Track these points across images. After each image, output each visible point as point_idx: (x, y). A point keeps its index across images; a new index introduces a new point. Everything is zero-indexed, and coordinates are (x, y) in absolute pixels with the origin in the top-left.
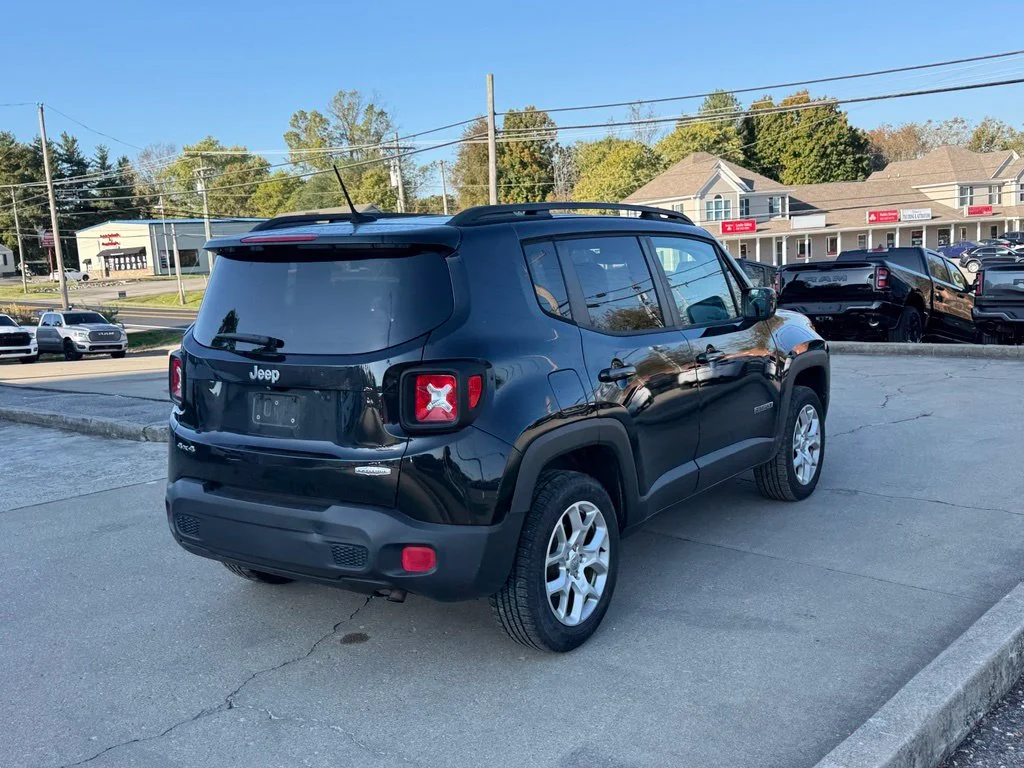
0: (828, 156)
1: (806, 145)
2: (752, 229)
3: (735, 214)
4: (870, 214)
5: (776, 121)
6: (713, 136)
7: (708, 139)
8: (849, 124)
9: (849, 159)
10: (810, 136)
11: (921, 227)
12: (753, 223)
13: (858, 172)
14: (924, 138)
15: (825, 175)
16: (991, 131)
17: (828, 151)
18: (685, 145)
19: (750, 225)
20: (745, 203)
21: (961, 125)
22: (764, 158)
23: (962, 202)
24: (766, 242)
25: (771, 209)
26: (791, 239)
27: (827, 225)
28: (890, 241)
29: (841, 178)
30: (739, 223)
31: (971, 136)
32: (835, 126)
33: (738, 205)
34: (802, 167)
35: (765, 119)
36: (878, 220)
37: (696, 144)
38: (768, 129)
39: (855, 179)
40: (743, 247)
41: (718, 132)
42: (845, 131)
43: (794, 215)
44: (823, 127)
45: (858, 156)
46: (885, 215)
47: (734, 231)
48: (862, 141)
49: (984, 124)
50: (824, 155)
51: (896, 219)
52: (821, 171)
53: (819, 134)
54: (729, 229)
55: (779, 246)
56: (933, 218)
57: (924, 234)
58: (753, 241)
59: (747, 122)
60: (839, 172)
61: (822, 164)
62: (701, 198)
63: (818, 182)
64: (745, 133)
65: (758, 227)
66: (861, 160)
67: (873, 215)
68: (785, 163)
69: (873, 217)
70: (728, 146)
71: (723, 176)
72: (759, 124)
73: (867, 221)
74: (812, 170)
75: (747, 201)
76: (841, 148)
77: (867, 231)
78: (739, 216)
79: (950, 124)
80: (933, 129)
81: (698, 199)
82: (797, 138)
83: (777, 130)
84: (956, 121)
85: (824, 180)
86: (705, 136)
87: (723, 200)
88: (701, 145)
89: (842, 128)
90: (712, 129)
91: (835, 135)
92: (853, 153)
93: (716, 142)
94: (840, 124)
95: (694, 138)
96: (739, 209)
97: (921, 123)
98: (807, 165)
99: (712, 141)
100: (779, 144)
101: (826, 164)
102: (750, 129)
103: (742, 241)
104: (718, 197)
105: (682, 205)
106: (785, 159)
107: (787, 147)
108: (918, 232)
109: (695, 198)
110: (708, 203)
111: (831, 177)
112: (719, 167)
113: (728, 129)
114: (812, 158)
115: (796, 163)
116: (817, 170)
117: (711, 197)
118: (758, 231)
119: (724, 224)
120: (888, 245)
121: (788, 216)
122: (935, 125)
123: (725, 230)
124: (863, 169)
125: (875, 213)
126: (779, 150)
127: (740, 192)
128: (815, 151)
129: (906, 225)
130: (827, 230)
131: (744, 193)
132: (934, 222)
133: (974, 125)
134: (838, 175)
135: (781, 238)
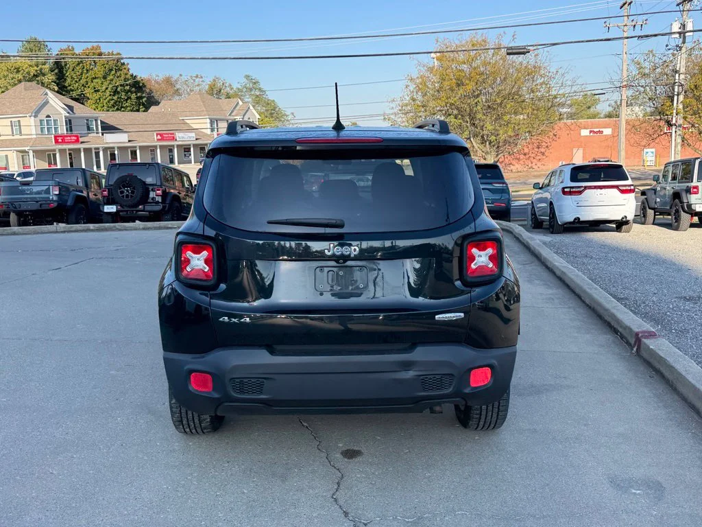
0: (118, 93)
1: (102, 84)
2: (77, 141)
3: (63, 130)
4: (157, 135)
5: (78, 64)
6: (33, 71)
7: (28, 73)
8: (131, 72)
9: (133, 96)
10: (105, 78)
11: (190, 145)
12: (77, 136)
13: (140, 105)
14: (178, 86)
15: (118, 106)
16: (219, 84)
17: (119, 89)
18: (11, 76)
19: (75, 138)
20: (69, 122)
21: (201, 80)
22: (72, 91)
23: (212, 130)
24: (87, 151)
25: (89, 129)
26: (105, 150)
27: (129, 141)
28: (171, 154)
29: (129, 108)
30: (67, 136)
31: (207, 87)
32: (122, 72)
33: (64, 124)
34: (101, 99)
35: (71, 62)
36: (163, 139)
37: (20, 76)
38: (73, 70)
39: (138, 111)
40: (70, 154)
41: (36, 68)
42: (128, 76)
43: (106, 133)
44: (113, 72)
45: (139, 94)
46: (167, 136)
47: (63, 142)
48: (141, 85)
49: (214, 80)
50: (116, 92)
51: (174, 139)
52: (115, 103)
53: (111, 77)
54: (60, 141)
55: (97, 154)
56: (196, 139)
57: (192, 149)
58: (79, 150)
59: (57, 64)
60: (127, 104)
61: (115, 98)
62: (35, 116)
63: (113, 111)
64: (56, 71)
65: (81, 140)
66: (141, 98)
67: (159, 136)
68: (88, 95)
69: (159, 137)
70: (46, 80)
71: (51, 101)
72: (66, 65)
73: (156, 140)
74: (109, 102)
75: (70, 121)
76: (128, 88)
77: (156, 147)
78: (65, 132)
79: (194, 78)
80: (183, 80)
81: (33, 118)
82: (96, 78)
83: (80, 71)
84: (197, 77)
85: (118, 109)
86: (27, 70)
87: (52, 118)
88: (24, 77)
89: (126, 74)
90: (30, 66)
91: (122, 78)
92: (135, 92)
93: (35, 76)
94: (125, 71)
95: (18, 71)
96: (65, 127)
97: (175, 77)
98: (104, 97)
99: (32, 74)
100: (83, 81)
101: (118, 98)
102: (59, 69)
103: (69, 150)
104: (48, 116)
105: (19, 121)
106: (88, 92)
107: (89, 84)
108: (187, 148)
109: (30, 116)
110: (41, 121)
111: (122, 107)
112: (46, 94)
113: (43, 66)
114: (108, 93)
115: (97, 96)
116: (112, 102)
117: (42, 116)
118: (82, 143)
119: (55, 137)
120: (170, 156)
121: (101, 134)
122: (184, 78)
123: (57, 142)
124: (143, 104)
125: (161, 135)
126: (83, 85)
127: (64, 113)
128: (109, 89)
129: (180, 143)
130: (129, 144)
131: (68, 115)
132: (197, 142)
133: (208, 81)
134: (127, 107)
135: (98, 149)
